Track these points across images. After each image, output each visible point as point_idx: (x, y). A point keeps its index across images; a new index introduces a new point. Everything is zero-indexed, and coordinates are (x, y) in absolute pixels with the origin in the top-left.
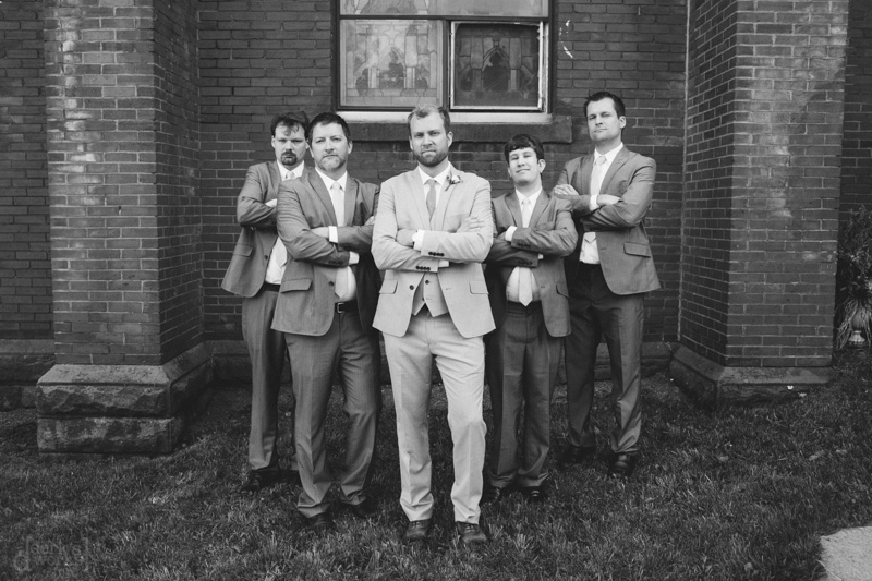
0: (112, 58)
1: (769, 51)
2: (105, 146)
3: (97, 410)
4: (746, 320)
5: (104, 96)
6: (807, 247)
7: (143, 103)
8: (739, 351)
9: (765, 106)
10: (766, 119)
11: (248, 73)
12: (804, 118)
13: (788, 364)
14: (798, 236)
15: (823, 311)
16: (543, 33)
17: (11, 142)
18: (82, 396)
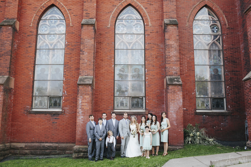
0: (86, 104)
1: (172, 103)
2: (84, 115)
3: (81, 152)
4: (171, 139)
5: (84, 109)
6: (179, 129)
7: (90, 110)
8: (170, 144)
9: (172, 110)
10: (172, 112)
11: (101, 104)
12: (178, 112)
13: (177, 146)
14: (178, 128)
15: (182, 138)
16: (144, 98)
17: (67, 114)
18: (80, 150)
